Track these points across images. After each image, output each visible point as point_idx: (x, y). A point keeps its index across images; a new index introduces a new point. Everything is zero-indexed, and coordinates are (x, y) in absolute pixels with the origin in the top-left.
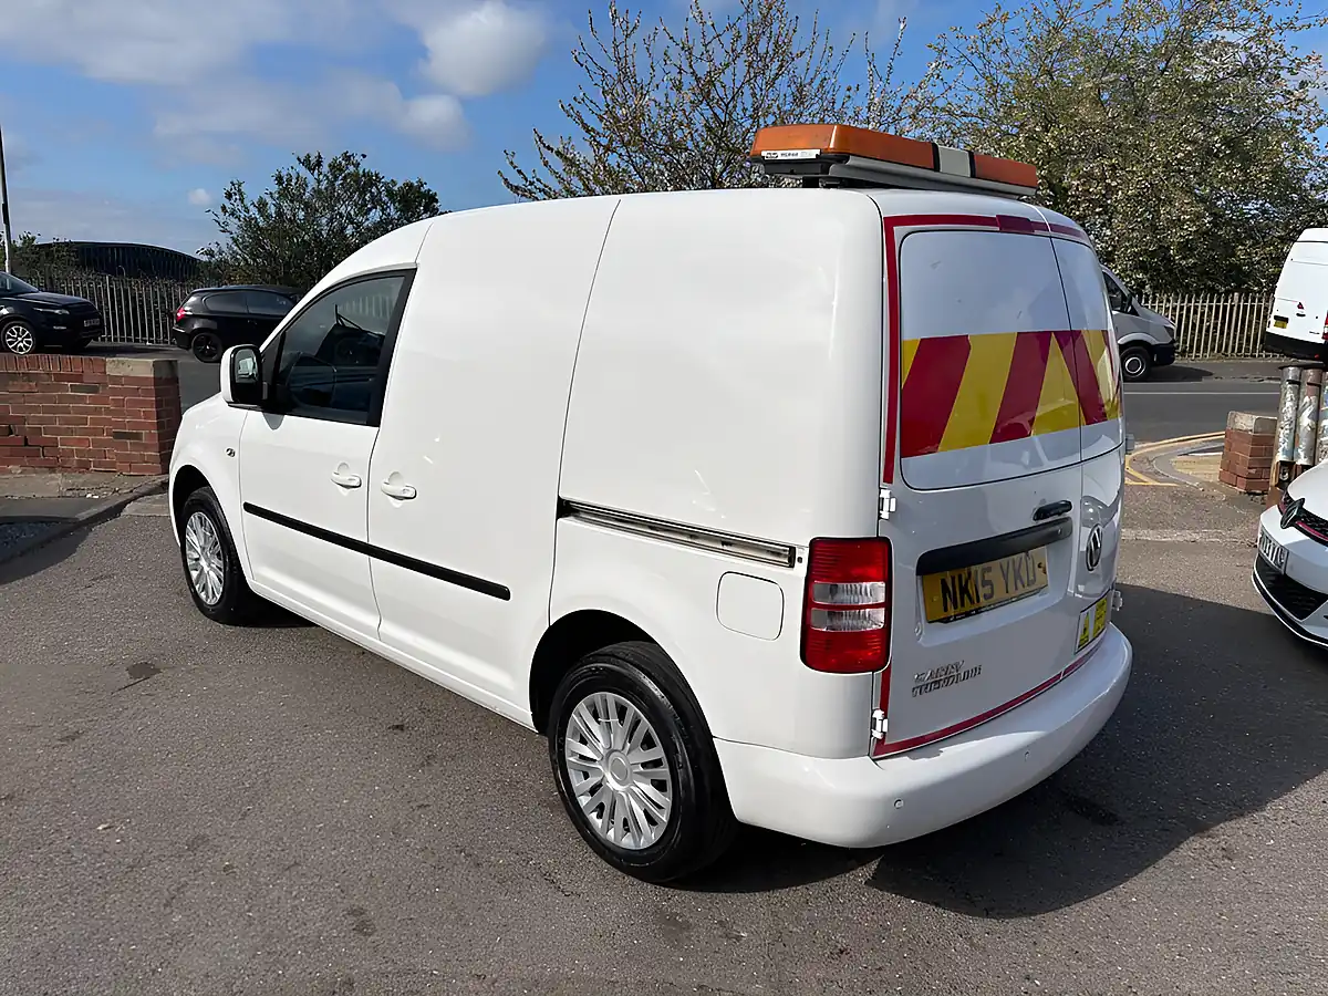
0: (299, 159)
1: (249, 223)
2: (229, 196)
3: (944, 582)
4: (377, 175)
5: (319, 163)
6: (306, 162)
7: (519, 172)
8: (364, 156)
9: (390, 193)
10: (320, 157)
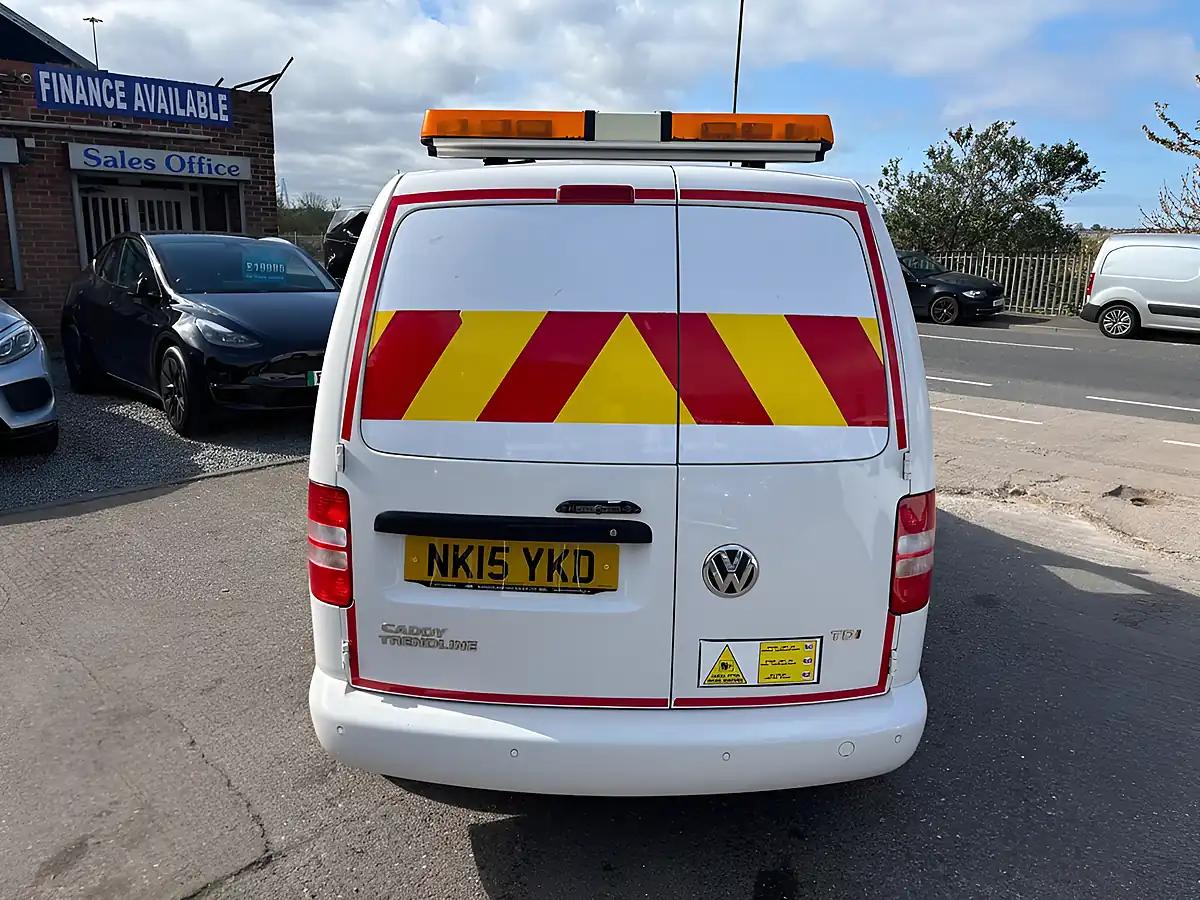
0: (951, 134)
1: (903, 196)
2: (886, 172)
3: (432, 548)
4: (1022, 142)
5: (968, 135)
6: (957, 137)
7: (1171, 124)
8: (1013, 124)
9: (1038, 159)
10: (970, 129)
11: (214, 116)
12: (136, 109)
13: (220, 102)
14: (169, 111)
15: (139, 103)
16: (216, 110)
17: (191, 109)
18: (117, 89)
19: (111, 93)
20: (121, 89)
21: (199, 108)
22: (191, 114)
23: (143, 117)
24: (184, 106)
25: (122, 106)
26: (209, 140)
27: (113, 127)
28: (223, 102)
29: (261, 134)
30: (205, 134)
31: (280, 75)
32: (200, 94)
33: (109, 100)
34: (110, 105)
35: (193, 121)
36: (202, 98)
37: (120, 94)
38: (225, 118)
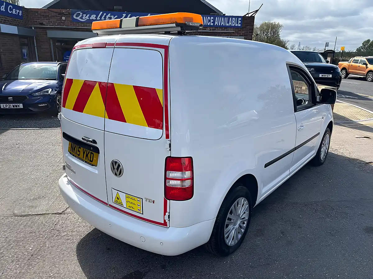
11: (236, 25)
12: (215, 25)
13: (239, 20)
14: (224, 25)
15: (216, 23)
16: (237, 23)
17: (230, 23)
18: (211, 19)
19: (210, 21)
20: (212, 19)
21: (233, 23)
22: (230, 25)
23: (217, 27)
24: (228, 23)
25: (212, 24)
26: (234, 32)
27: (209, 30)
28: (240, 20)
29: (249, 29)
30: (233, 30)
31: (258, 10)
32: (234, 19)
33: (209, 23)
34: (209, 24)
35: (230, 27)
36: (234, 20)
37: (212, 21)
38: (239, 25)
